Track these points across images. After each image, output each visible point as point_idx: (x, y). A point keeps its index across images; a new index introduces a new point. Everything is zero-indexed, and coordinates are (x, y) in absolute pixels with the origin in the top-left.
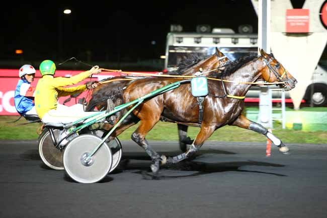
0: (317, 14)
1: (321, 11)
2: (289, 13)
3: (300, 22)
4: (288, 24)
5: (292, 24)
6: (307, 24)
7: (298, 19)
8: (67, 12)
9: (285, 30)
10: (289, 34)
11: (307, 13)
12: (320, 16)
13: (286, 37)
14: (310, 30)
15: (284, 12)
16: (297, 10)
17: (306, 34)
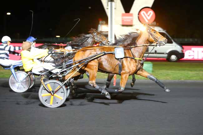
0: (137, 16)
1: (139, 15)
2: (123, 15)
3: (128, 20)
4: (123, 21)
5: (125, 21)
6: (132, 21)
7: (127, 18)
8: (9, 14)
9: (121, 24)
10: (123, 25)
11: (132, 15)
12: (138, 17)
13: (122, 27)
14: (134, 24)
15: (121, 15)
16: (127, 14)
17: (131, 26)
